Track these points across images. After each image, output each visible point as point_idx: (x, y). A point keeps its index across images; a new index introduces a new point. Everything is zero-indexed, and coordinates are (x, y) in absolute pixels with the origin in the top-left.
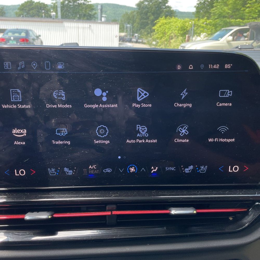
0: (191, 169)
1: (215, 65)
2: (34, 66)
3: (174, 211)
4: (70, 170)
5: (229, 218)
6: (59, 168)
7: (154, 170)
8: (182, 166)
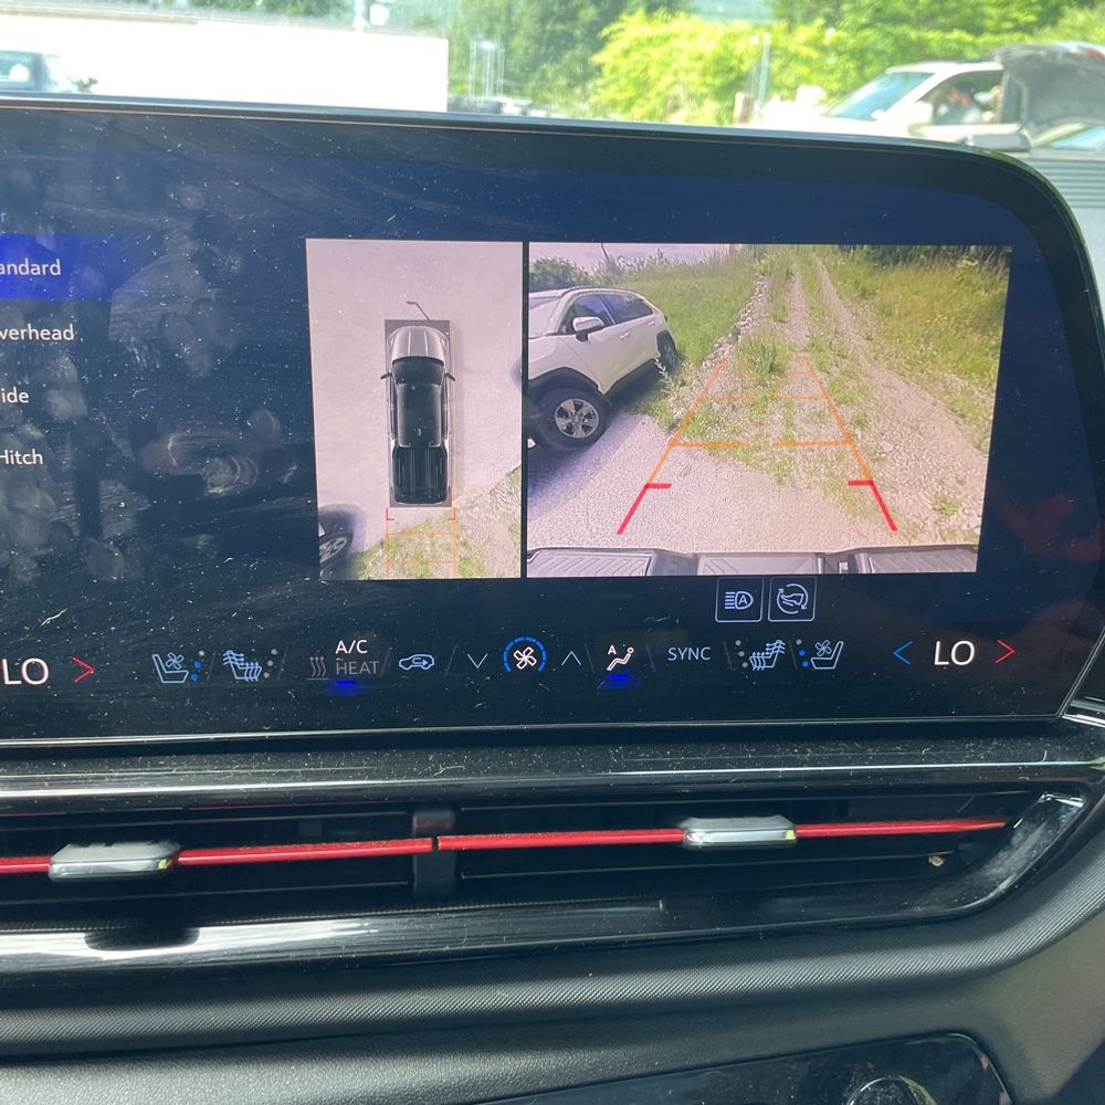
0: (774, 655)
3: (702, 834)
4: (249, 659)
5: (930, 860)
6: (202, 653)
7: (620, 659)
8: (738, 643)
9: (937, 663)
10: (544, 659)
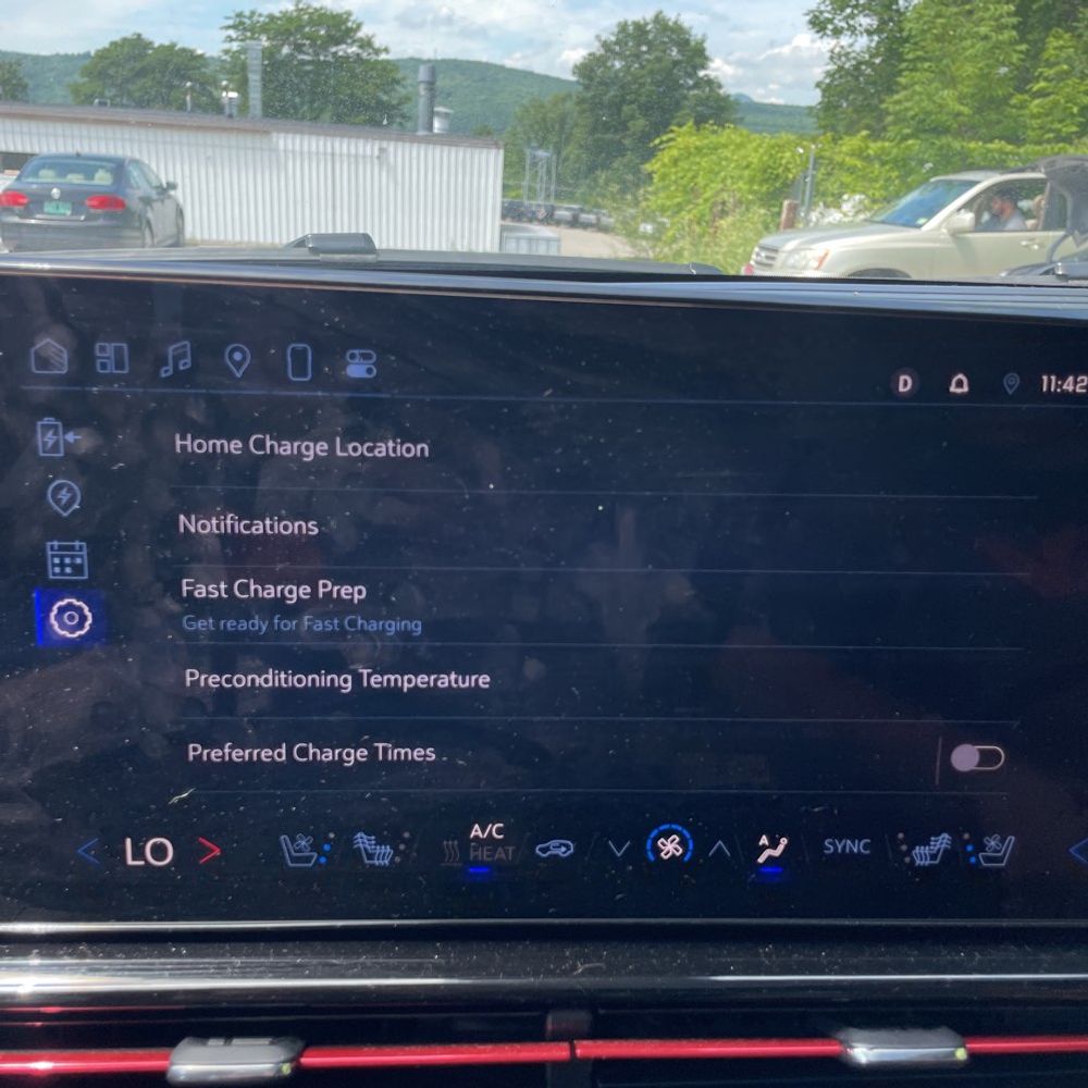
0: (939, 850)
1: (1071, 379)
2: (238, 365)
6: (332, 836)
7: (772, 851)
8: (901, 836)
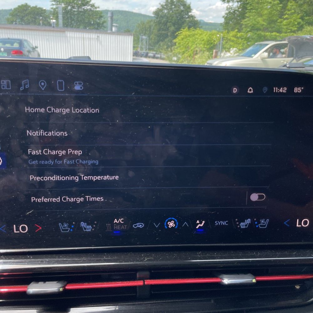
1: (282, 88)
2: (43, 86)
4: (88, 225)
6: (74, 223)
7: (200, 225)
8: (236, 220)
9: (297, 226)
10: (177, 224)
